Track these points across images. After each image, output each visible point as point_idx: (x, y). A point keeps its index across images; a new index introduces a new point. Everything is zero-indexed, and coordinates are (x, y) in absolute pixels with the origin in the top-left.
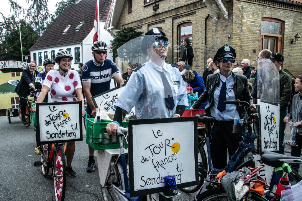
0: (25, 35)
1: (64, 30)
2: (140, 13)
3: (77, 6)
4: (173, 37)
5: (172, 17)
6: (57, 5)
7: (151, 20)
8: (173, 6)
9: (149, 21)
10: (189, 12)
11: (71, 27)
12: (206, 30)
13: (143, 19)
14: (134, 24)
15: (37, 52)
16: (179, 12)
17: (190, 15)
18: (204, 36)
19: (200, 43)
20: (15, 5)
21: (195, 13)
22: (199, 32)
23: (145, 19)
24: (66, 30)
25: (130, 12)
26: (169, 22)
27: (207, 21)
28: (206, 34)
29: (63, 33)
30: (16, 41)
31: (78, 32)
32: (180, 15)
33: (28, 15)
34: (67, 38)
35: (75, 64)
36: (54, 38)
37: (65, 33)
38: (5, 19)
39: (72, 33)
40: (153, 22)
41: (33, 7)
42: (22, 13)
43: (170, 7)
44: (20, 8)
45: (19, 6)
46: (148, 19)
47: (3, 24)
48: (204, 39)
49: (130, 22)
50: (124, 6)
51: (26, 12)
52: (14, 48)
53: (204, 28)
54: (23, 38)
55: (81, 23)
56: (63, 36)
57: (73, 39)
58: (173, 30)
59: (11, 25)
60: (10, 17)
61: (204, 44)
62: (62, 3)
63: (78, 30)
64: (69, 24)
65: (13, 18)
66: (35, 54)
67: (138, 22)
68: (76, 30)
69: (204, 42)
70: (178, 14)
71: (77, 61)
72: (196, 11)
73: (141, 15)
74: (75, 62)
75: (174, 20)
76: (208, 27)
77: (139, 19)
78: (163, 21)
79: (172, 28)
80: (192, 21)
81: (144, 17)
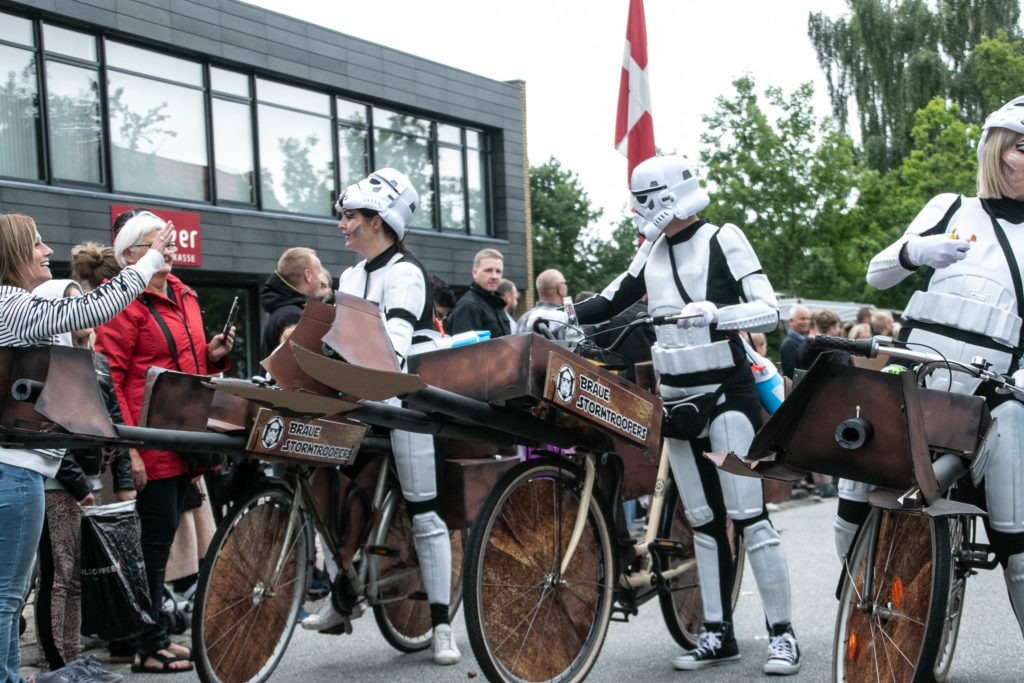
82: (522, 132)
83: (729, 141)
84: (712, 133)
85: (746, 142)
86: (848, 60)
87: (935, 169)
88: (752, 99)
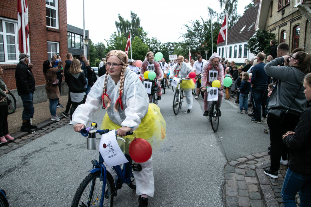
0: (216, 34)
1: (241, 30)
2: (276, 17)
3: (254, 8)
4: (290, 37)
5: (290, 21)
6: (245, 7)
7: (281, 23)
8: (291, 11)
9: (280, 23)
10: (299, 17)
11: (246, 27)
12: (306, 31)
13: (276, 22)
14: (273, 26)
15: (221, 47)
16: (294, 16)
17: (299, 19)
18: (304, 37)
19: (302, 43)
20: (211, 11)
21: (301, 18)
22: (302, 33)
23: (278, 22)
24: (242, 30)
25: (271, 16)
26: (289, 24)
27: (307, 24)
28: (305, 35)
29: (240, 32)
30: (210, 38)
31: (249, 31)
32: (294, 19)
33: (220, 18)
34: (241, 36)
35: (244, 57)
36: (233, 37)
37: (241, 32)
38: (204, 23)
39: (245, 32)
40: (281, 25)
41: (225, 12)
42: (216, 17)
43: (290, 12)
44: (215, 13)
45: (215, 11)
46: (279, 22)
47: (202, 27)
48: (304, 40)
49: (271, 24)
50: (269, 11)
51: (219, 16)
52: (208, 44)
53: (305, 30)
54: (215, 36)
55: (253, 23)
56: (239, 34)
57: (244, 37)
58: (290, 31)
59: (208, 26)
60: (208, 20)
61: (304, 44)
62: (250, 6)
63: (249, 30)
64: (245, 25)
65: (210, 21)
66: (220, 49)
67: (275, 25)
68: (249, 29)
69: (304, 42)
70: (293, 18)
71: (245, 55)
72: (301, 16)
73: (276, 18)
74: (244, 56)
75: (292, 23)
76: (308, 29)
77: (275, 22)
78: (285, 24)
79: (289, 30)
80: (300, 24)
81: (278, 21)
82: (88, 36)
83: (113, 39)
84: (111, 38)
85: (115, 39)
86: (120, 28)
87: (137, 44)
88: (116, 34)
